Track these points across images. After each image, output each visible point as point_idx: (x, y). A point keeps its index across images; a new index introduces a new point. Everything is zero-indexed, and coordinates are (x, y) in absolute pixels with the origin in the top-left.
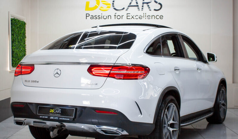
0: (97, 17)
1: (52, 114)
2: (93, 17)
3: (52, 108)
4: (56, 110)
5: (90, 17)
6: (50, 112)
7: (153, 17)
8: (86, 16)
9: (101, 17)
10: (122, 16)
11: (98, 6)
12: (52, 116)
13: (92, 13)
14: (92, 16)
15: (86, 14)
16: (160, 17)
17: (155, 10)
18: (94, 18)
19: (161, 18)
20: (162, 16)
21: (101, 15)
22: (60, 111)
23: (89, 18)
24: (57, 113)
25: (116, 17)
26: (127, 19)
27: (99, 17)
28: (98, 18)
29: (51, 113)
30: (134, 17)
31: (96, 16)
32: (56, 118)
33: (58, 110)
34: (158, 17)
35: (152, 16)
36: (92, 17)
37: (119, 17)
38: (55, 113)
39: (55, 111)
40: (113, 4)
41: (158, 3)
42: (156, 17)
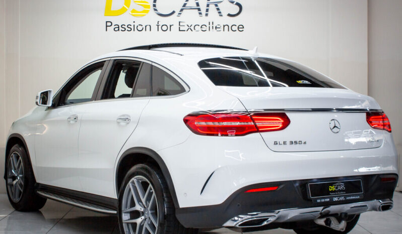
0: (126, 27)
1: (334, 193)
2: (119, 27)
3: (332, 184)
4: (338, 185)
5: (113, 27)
6: (330, 190)
7: (226, 27)
8: (107, 26)
9: (132, 27)
10: (171, 26)
11: (127, 8)
12: (335, 197)
13: (117, 21)
14: (117, 26)
15: (107, 22)
16: (238, 28)
17: (229, 15)
18: (121, 28)
19: (240, 29)
20: (242, 27)
21: (132, 24)
22: (343, 186)
23: (111, 29)
24: (340, 191)
25: (160, 27)
26: (180, 30)
27: (129, 28)
28: (127, 29)
29: (332, 192)
30: (192, 28)
31: (123, 26)
32: (342, 198)
33: (340, 185)
34: (234, 28)
35: (224, 26)
36: (117, 28)
37: (164, 28)
38: (337, 191)
39: (337, 188)
40: (154, 6)
41: (235, 3)
42: (230, 28)
